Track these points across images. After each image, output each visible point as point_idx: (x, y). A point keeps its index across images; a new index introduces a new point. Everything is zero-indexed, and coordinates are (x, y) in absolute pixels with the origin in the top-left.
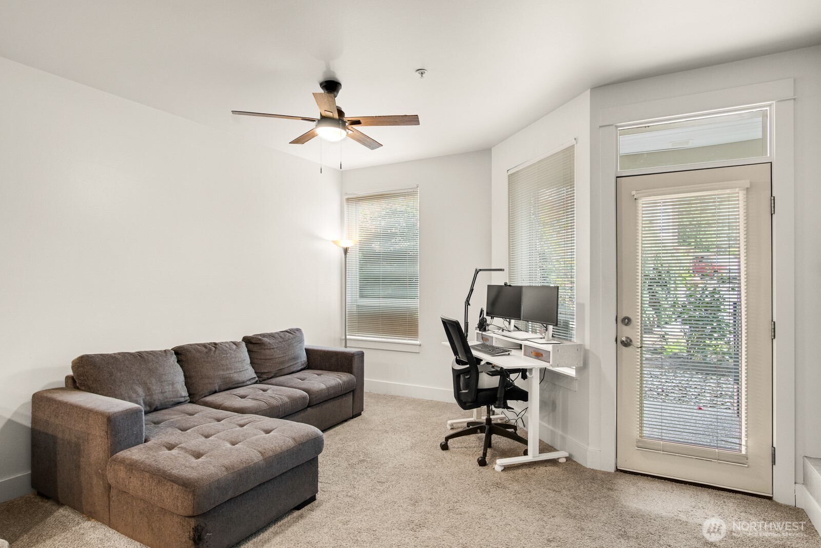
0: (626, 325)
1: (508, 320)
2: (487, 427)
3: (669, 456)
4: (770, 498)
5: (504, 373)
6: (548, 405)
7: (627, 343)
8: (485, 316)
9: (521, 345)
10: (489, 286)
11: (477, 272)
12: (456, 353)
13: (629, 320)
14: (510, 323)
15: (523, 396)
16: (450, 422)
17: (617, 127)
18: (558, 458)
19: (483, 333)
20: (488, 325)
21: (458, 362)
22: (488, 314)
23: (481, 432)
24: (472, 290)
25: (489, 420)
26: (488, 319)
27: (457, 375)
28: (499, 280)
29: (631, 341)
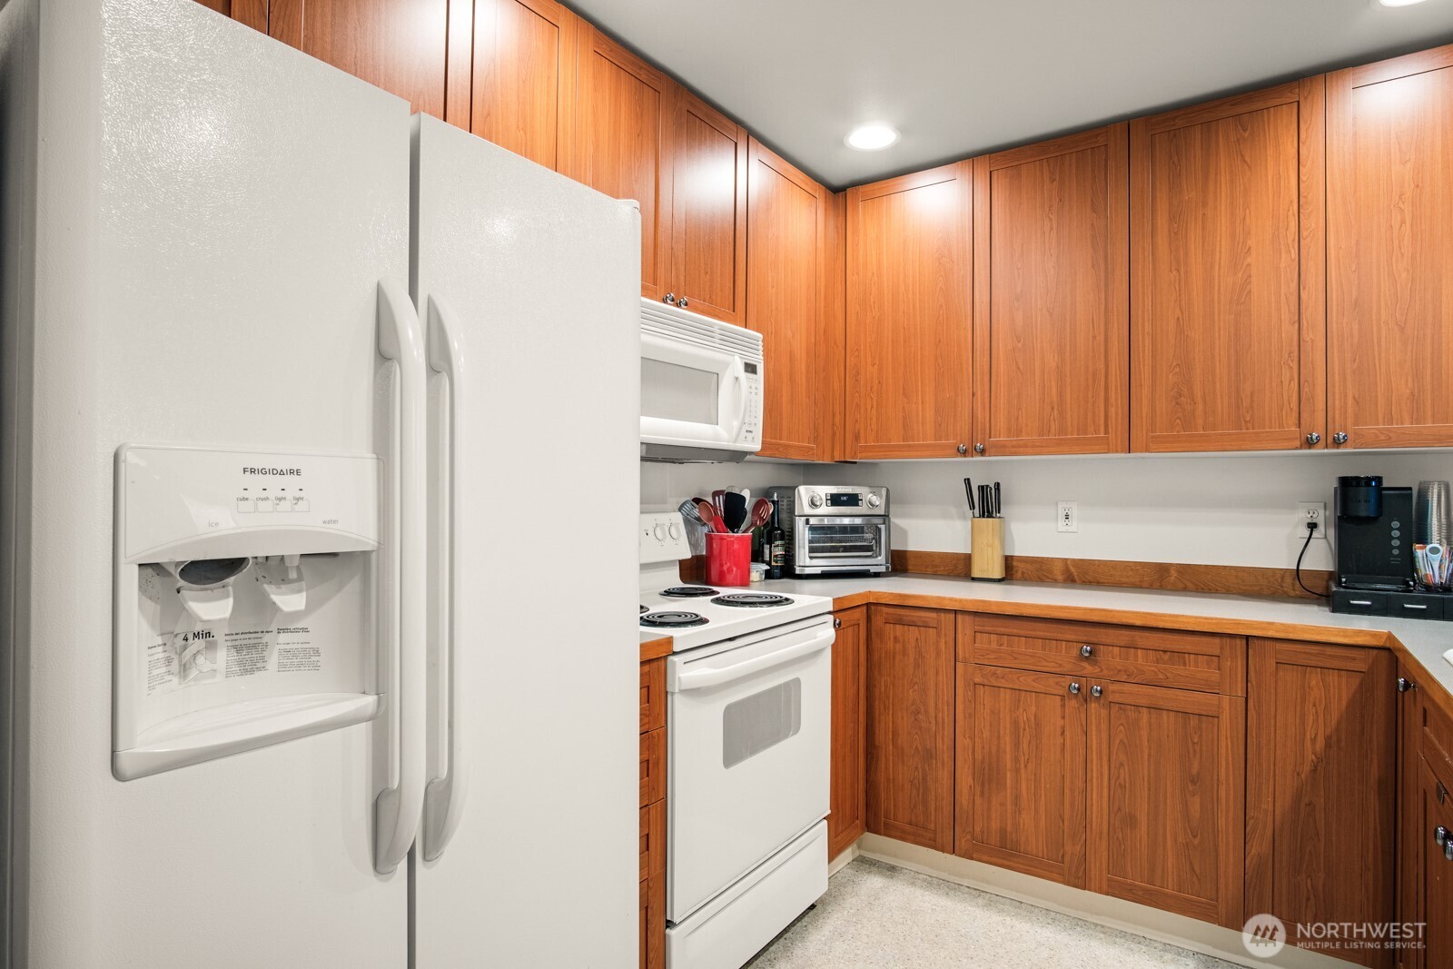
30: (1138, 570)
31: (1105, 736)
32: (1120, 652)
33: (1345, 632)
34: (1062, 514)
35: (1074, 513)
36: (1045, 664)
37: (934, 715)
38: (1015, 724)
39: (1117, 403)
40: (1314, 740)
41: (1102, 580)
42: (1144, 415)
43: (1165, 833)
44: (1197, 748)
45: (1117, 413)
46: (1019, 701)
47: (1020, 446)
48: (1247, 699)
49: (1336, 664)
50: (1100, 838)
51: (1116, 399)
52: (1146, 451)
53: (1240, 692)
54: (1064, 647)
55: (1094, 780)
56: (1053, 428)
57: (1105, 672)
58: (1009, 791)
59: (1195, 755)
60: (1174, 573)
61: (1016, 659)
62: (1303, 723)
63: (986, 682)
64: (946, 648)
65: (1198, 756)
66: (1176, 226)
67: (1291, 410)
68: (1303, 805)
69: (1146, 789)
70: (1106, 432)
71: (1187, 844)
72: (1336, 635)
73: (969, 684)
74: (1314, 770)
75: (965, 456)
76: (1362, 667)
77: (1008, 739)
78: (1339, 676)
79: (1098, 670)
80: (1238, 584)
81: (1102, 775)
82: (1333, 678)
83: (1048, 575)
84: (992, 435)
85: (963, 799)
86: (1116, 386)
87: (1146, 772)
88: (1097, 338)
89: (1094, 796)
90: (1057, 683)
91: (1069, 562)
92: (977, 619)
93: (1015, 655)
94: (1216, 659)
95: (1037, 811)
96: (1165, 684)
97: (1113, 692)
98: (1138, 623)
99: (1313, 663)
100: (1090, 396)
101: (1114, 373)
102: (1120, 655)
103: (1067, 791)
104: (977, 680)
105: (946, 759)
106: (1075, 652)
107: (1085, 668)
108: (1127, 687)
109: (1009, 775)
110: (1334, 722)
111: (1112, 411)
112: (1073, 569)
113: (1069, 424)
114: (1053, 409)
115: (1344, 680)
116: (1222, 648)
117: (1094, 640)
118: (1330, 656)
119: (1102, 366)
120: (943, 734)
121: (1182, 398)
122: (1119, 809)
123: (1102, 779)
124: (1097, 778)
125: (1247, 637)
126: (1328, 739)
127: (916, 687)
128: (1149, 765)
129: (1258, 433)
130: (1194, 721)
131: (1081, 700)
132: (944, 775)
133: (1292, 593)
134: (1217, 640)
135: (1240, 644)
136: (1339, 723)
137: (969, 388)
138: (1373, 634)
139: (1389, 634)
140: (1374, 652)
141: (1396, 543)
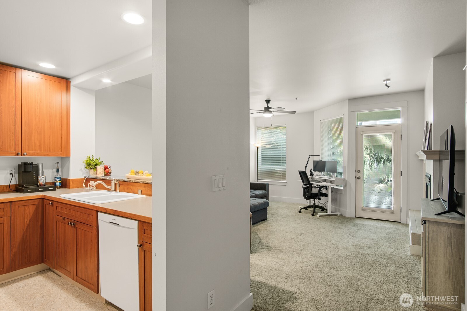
0: (359, 172)
1: (321, 172)
2: (314, 206)
3: (371, 212)
4: (400, 222)
5: (320, 188)
6: (334, 200)
7: (359, 178)
8: (312, 171)
9: (325, 180)
10: (314, 161)
11: (310, 156)
12: (303, 182)
13: (360, 171)
14: (321, 173)
15: (326, 195)
16: (300, 207)
17: (356, 112)
18: (337, 214)
19: (312, 177)
20: (313, 174)
21: (304, 185)
22: (313, 171)
23: (312, 207)
24: (308, 162)
25: (314, 204)
26: (314, 172)
27: (304, 189)
28: (317, 159)
29: (360, 177)
33: (33, 196)
40: (27, 221)
48: (11, 216)
49: (32, 204)
53: (9, 215)
62: (24, 218)
67: (13, 146)
68: (24, 236)
72: (32, 198)
74: (27, 228)
76: (37, 203)
78: (32, 206)
82: (31, 207)
94: (2, 209)
99: (27, 205)
110: (31, 216)
115: (33, 207)
116: (4, 206)
118: (31, 202)
125: (11, 202)
126: (30, 220)
129: (4, 152)
133: (6, 191)
134: (3, 204)
135: (9, 204)
136: (32, 216)
138: (39, 196)
139: (42, 195)
140: (39, 200)
141: (34, 176)
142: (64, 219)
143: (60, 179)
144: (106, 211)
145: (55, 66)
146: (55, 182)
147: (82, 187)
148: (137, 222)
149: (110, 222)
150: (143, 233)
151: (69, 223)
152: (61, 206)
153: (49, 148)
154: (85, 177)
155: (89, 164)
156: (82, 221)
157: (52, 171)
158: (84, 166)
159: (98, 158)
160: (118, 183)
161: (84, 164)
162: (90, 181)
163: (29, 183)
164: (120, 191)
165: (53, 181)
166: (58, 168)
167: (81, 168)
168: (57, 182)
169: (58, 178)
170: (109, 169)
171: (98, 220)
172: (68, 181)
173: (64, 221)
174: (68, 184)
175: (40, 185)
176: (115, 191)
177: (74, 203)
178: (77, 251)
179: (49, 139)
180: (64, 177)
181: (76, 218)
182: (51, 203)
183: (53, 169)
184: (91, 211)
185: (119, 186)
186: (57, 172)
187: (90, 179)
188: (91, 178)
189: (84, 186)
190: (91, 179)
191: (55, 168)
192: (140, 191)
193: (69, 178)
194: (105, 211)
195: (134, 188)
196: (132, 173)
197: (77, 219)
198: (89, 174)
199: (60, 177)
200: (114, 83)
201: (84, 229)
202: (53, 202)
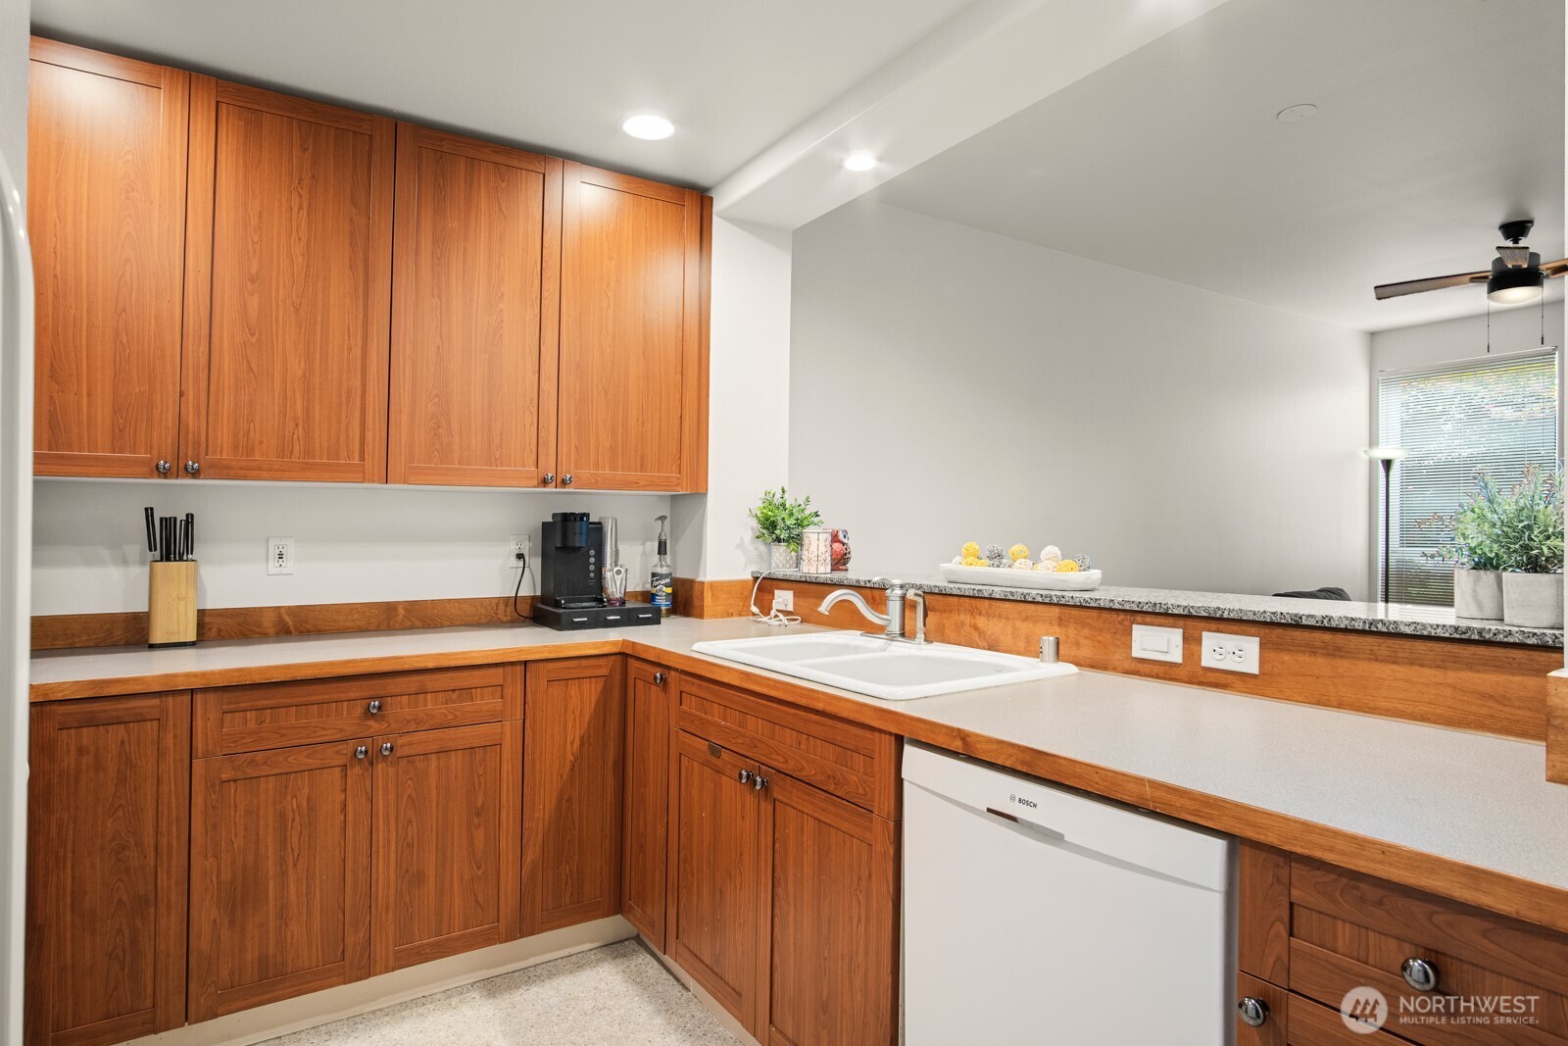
30: (364, 612)
31: (392, 797)
32: (409, 700)
33: (595, 645)
34: (273, 552)
35: (290, 551)
36: (324, 733)
37: (152, 842)
38: (282, 818)
39: (374, 428)
40: (572, 743)
41: (323, 628)
42: (403, 443)
43: (452, 879)
44: (482, 780)
45: (374, 438)
46: (286, 787)
47: (252, 469)
48: (524, 720)
49: (588, 673)
50: (387, 912)
51: (374, 424)
52: (405, 483)
53: (519, 715)
54: (345, 709)
55: (381, 851)
56: (296, 449)
57: (394, 725)
58: (271, 905)
59: (480, 788)
60: (401, 611)
61: (283, 735)
62: (565, 730)
63: (239, 775)
64: (175, 744)
65: (483, 786)
66: (439, 251)
67: (531, 451)
68: (564, 802)
69: (434, 838)
70: (362, 458)
71: (472, 878)
72: (590, 649)
73: (214, 785)
74: (572, 769)
75: (166, 478)
76: (604, 671)
77: (270, 839)
78: (590, 683)
79: (386, 725)
80: (461, 616)
81: (389, 841)
82: (586, 684)
83: (255, 629)
84: (210, 451)
85: (202, 943)
86: (374, 408)
87: (434, 821)
88: (353, 350)
89: (381, 867)
90: (337, 752)
91: (282, 611)
92: (226, 696)
93: (281, 731)
94: (499, 688)
95: (309, 913)
96: (453, 724)
97: (402, 746)
98: (431, 665)
99: (574, 676)
100: (344, 417)
101: (372, 393)
102: (409, 704)
103: (349, 875)
104: (224, 776)
105: (173, 898)
106: (359, 710)
107: (371, 726)
108: (417, 737)
109: (271, 884)
110: (586, 722)
111: (369, 435)
112: (287, 619)
113: (317, 445)
114: (297, 425)
115: (593, 685)
116: (504, 677)
117: (382, 693)
118: (586, 667)
119: (358, 384)
120: (169, 866)
121: (440, 430)
122: (407, 871)
123: (389, 848)
124: (384, 847)
125: (526, 662)
126: (582, 738)
127: (120, 813)
128: (438, 812)
129: (505, 470)
130: (479, 754)
131: (367, 764)
132: (172, 924)
133: (504, 619)
134: (500, 670)
135: (519, 669)
136: (589, 723)
137: (174, 384)
138: (614, 643)
139: (625, 642)
140: (613, 657)
141: (592, 567)
142: (715, 750)
143: (668, 580)
144: (964, 748)
145: (674, 122)
146: (654, 591)
147: (744, 612)
148: (1219, 846)
149: (989, 810)
150: (1282, 929)
151: (744, 773)
152: (703, 694)
153: (642, 459)
154: (752, 573)
155: (770, 525)
156: (808, 772)
157: (641, 548)
158: (752, 529)
159: (801, 501)
160: (921, 600)
161: (755, 523)
162: (776, 591)
163: (576, 594)
164: (928, 640)
165: (643, 585)
166: (663, 538)
167: (742, 539)
168: (660, 590)
169: (662, 577)
170: (844, 544)
171: (900, 782)
172: (697, 586)
173: (713, 759)
174: (696, 602)
175: (609, 601)
176: (903, 635)
177: (769, 687)
178: (777, 911)
179: (643, 423)
180: (682, 573)
181: (775, 756)
182: (658, 675)
183: (643, 544)
184: (868, 734)
185: (926, 615)
186: (659, 553)
187: (774, 582)
188: (780, 577)
189: (754, 609)
190: (780, 583)
191: (652, 540)
192: (1048, 643)
193: (700, 579)
194: (957, 745)
195: (991, 626)
196: (970, 559)
197: (781, 759)
198: (770, 563)
199: (671, 574)
200: (892, 171)
201: (816, 815)
202: (665, 671)
